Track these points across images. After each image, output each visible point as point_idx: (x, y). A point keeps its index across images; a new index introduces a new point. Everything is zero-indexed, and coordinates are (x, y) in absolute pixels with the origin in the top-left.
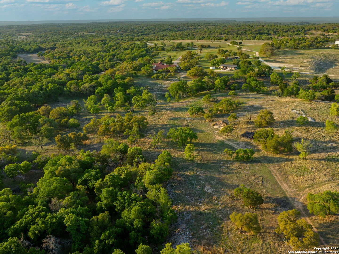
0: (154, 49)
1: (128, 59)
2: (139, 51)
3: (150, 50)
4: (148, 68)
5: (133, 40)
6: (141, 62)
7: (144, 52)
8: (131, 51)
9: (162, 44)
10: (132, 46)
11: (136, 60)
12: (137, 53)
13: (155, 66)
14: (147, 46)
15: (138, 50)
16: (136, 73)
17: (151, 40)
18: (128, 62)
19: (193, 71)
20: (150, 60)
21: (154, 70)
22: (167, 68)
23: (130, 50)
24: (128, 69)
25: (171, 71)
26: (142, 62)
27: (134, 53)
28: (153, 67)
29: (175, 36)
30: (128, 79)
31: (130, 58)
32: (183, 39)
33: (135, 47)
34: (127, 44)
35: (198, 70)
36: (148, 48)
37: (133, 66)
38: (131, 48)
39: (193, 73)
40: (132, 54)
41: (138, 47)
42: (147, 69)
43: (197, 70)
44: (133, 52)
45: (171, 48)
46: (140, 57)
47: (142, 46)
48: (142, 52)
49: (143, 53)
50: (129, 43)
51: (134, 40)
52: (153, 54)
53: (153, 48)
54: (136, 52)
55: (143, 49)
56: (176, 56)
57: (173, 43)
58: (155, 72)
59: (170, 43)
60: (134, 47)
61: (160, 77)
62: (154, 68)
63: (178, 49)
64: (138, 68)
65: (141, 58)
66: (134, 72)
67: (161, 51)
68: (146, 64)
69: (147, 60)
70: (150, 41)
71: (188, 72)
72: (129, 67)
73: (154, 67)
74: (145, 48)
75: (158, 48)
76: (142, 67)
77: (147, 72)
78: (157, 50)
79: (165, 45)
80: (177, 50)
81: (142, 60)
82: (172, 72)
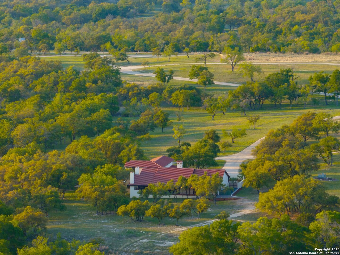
0: (153, 96)
1: (26, 140)
2: (77, 107)
3: (134, 101)
4: (109, 178)
5: (51, 47)
6: (81, 154)
7: (103, 113)
8: (40, 106)
9: (195, 74)
10: (45, 78)
11: (62, 147)
12: (68, 116)
13: (138, 170)
14: (118, 84)
15: (75, 99)
16: (56, 195)
17: (146, 49)
18: (23, 153)
19: (280, 194)
20: (118, 148)
21: (132, 189)
22: (185, 180)
23: (35, 99)
24: (27, 179)
25: (198, 192)
26: (83, 154)
27: (53, 116)
28: (127, 176)
29: (283, 27)
30: (24, 214)
31: (32, 138)
32: (315, 51)
33: (61, 86)
34: (22, 71)
35: (301, 191)
36: (121, 91)
37: (45, 169)
38: (38, 88)
39: (279, 199)
40: (45, 120)
41: (74, 85)
42: (103, 182)
43: (297, 187)
44: (47, 109)
45: (235, 97)
46: (79, 134)
47: (95, 82)
48: (92, 110)
49: (95, 116)
50: (31, 63)
51: (57, 45)
52: (141, 120)
53: (147, 93)
54: (61, 109)
55: (97, 99)
56: (243, 134)
57: (252, 69)
58: (133, 193)
59: (237, 69)
60: (56, 83)
61: (149, 212)
62: (132, 180)
63: (267, 102)
64: (65, 176)
65: (84, 139)
66: (50, 189)
67: (186, 110)
68: (102, 164)
69: (106, 145)
70: (142, 56)
71: (263, 197)
72: (31, 173)
73: (132, 175)
74: (110, 90)
75: (171, 92)
76: (83, 171)
77: (103, 192)
78: (164, 104)
79: (208, 82)
80: (262, 108)
81: (85, 146)
82: (203, 195)
